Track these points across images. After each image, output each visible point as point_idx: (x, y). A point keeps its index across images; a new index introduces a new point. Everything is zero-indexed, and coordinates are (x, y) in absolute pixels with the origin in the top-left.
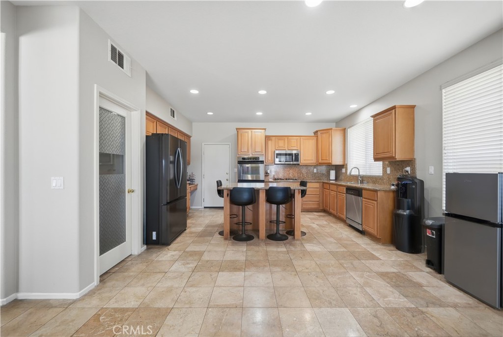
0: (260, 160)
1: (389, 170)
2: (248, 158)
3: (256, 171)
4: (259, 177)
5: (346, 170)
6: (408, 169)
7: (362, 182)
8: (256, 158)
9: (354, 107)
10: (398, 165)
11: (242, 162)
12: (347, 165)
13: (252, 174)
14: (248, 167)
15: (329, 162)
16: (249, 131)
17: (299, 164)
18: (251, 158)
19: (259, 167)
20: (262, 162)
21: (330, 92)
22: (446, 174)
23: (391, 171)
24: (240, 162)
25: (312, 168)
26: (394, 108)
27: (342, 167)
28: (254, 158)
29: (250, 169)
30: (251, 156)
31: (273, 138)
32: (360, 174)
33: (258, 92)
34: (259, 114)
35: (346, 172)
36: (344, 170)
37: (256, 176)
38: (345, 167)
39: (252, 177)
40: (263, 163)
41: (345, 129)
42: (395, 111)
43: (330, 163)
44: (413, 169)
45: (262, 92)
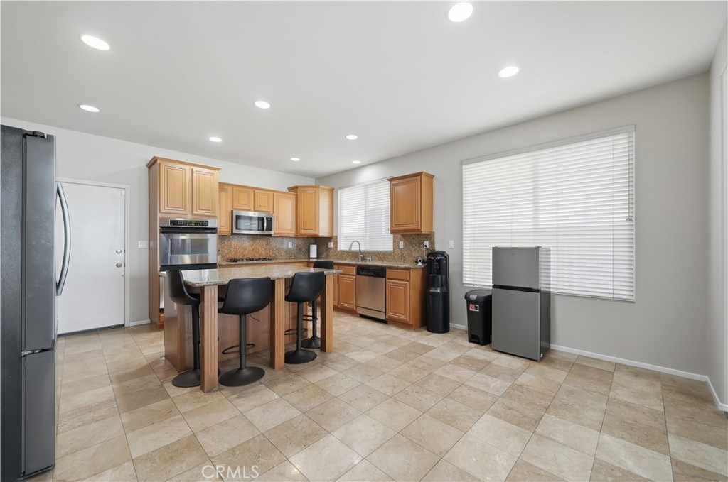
0: (210, 226)
1: (401, 245)
2: (185, 222)
3: (200, 247)
4: (207, 257)
5: (336, 243)
6: (426, 243)
7: (363, 259)
8: (201, 223)
9: (356, 162)
10: (414, 238)
11: (172, 228)
12: (336, 237)
13: (193, 252)
14: (183, 240)
15: (314, 232)
16: (187, 167)
17: (271, 235)
18: (190, 222)
19: (206, 241)
20: (213, 230)
21: (352, 137)
22: (493, 248)
23: (405, 246)
24: (164, 230)
25: (286, 241)
26: (420, 174)
27: (329, 239)
28: (196, 223)
29: (188, 243)
30: (189, 218)
31: (230, 188)
32: (361, 249)
33: (254, 103)
34: (216, 139)
35: (336, 247)
36: (331, 245)
37: (201, 258)
38: (333, 239)
39: (191, 259)
40: (216, 232)
41: (333, 189)
42: (421, 178)
43: (316, 234)
44: (432, 243)
45: (262, 105)
